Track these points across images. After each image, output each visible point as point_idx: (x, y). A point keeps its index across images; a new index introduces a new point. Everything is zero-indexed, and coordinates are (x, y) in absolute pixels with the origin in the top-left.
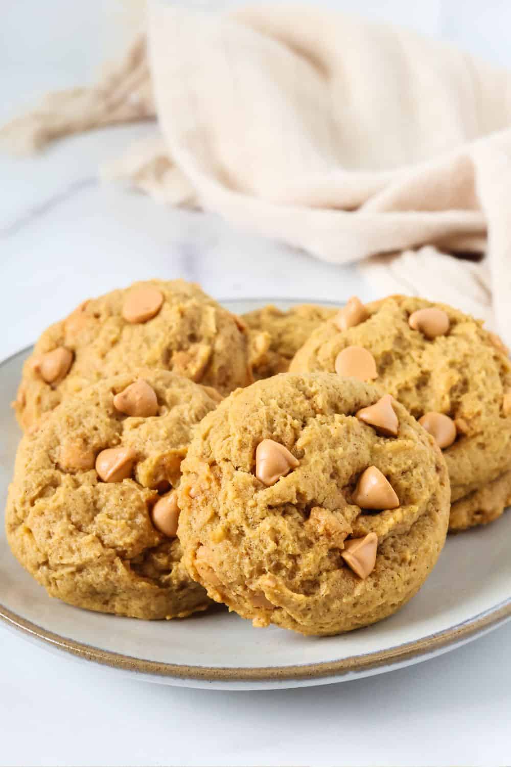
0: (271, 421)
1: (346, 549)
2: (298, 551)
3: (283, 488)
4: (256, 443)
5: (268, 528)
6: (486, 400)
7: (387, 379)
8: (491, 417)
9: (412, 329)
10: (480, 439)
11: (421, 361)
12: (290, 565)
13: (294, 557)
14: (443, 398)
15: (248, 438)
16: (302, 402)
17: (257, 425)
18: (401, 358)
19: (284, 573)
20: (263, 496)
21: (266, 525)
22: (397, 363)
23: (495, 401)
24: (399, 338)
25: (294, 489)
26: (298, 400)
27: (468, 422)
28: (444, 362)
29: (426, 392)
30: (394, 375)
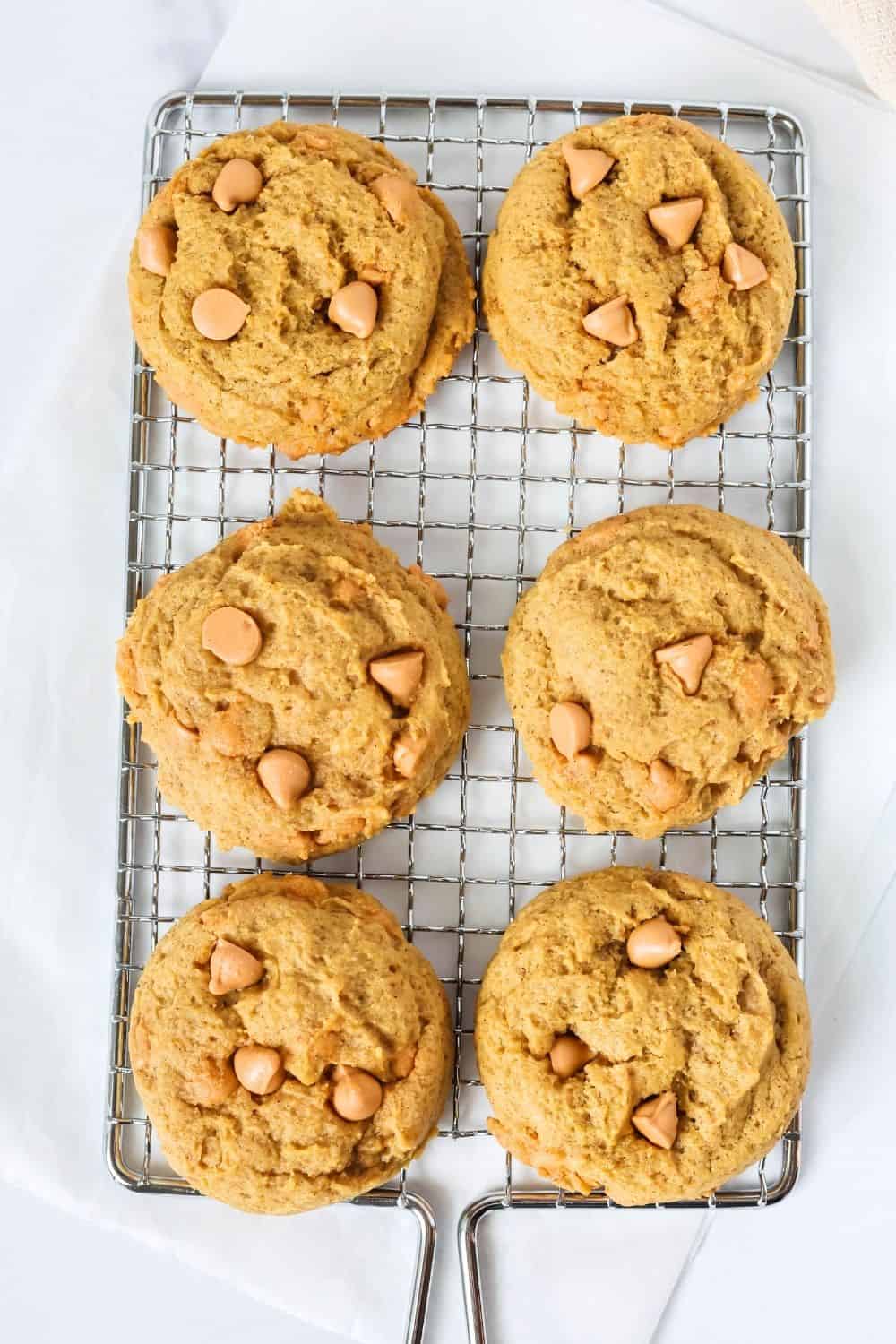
0: (563, 303)
1: (734, 284)
2: (722, 339)
3: (652, 327)
4: (582, 330)
5: (687, 361)
6: (371, 228)
7: (260, 296)
8: (392, 241)
9: (230, 213)
10: (400, 276)
11: (271, 242)
12: (730, 352)
13: (725, 344)
14: (330, 265)
15: (574, 337)
16: (550, 257)
17: (565, 322)
18: (248, 258)
19: (734, 361)
20: (652, 351)
21: (683, 363)
22: (252, 268)
23: (379, 219)
24: (228, 239)
25: (656, 316)
26: (545, 260)
27: (375, 268)
28: (295, 224)
29: (307, 273)
30: (261, 288)
